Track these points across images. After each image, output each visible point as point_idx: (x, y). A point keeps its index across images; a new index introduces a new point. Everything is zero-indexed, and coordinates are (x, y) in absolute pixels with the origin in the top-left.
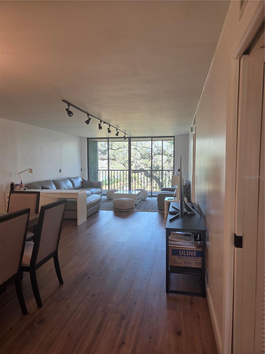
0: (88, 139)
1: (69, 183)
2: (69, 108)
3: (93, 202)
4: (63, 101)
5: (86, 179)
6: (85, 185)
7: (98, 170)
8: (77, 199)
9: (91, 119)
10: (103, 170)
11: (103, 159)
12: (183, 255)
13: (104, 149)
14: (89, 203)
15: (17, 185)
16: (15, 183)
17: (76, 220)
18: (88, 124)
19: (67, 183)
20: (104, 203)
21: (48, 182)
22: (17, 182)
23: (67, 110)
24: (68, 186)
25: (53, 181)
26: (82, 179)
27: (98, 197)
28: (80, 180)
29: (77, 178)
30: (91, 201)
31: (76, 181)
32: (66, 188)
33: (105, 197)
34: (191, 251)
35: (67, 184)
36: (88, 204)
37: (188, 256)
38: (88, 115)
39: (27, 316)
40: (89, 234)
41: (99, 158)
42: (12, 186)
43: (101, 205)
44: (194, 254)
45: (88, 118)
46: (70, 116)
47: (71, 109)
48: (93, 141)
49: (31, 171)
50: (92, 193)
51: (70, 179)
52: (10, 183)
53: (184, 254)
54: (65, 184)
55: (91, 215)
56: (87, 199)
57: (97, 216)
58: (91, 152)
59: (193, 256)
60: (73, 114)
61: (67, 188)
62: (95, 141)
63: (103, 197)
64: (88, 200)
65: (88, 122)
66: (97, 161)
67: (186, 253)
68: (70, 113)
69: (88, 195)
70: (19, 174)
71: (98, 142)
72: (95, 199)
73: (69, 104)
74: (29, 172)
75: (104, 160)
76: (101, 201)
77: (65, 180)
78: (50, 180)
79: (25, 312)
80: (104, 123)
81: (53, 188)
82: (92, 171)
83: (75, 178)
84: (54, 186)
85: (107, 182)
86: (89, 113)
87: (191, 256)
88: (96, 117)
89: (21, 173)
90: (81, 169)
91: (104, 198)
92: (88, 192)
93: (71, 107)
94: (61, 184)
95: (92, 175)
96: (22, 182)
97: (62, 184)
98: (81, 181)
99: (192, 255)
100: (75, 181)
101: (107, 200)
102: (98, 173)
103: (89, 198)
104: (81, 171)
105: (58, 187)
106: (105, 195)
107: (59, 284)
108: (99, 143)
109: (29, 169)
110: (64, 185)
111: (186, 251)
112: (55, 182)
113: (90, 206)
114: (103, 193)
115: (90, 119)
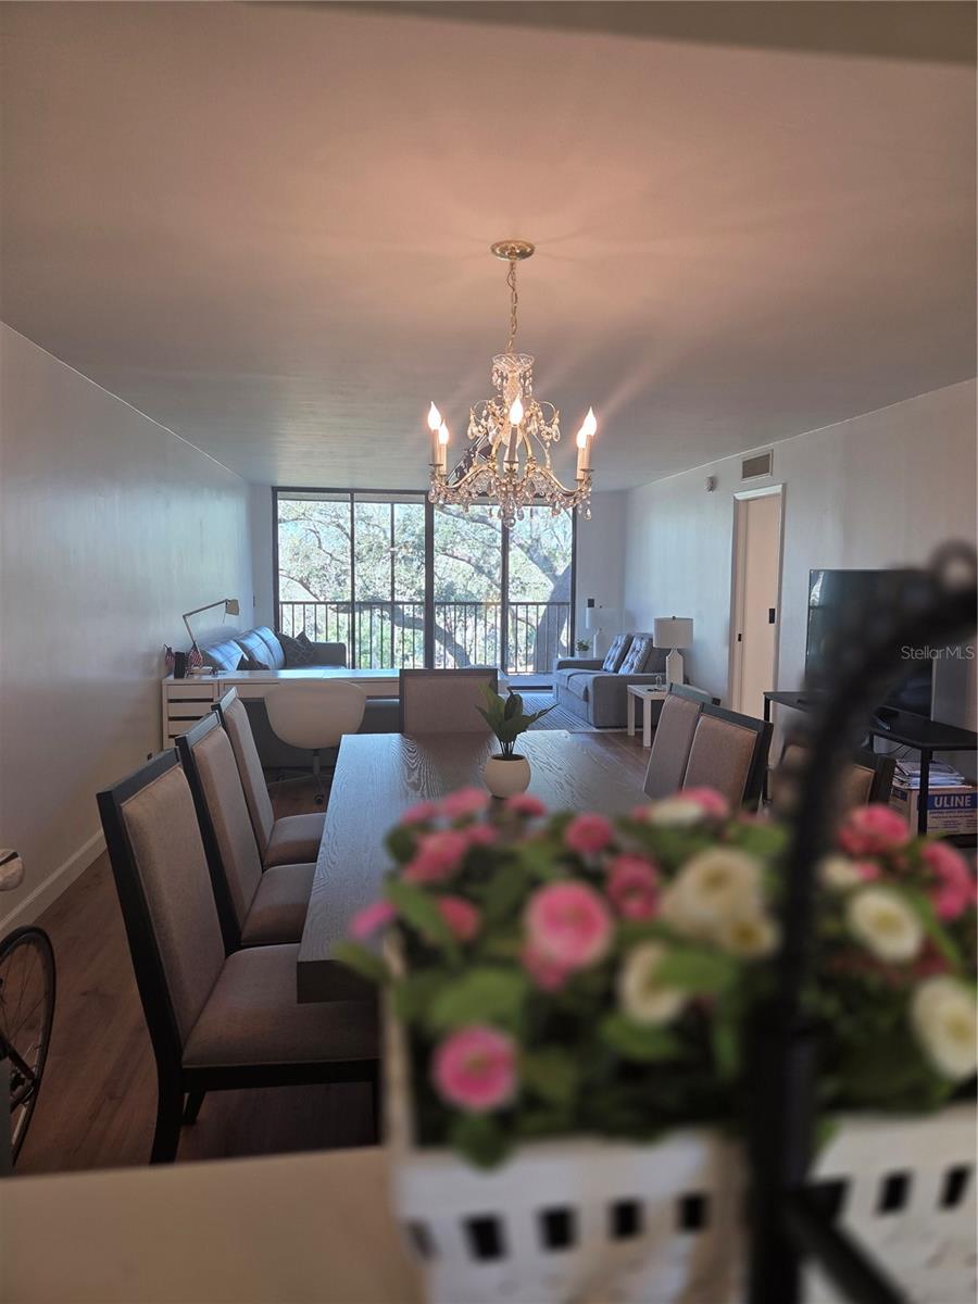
0: (275, 490)
12: (943, 808)
28: (274, 637)
34: (959, 795)
37: (954, 807)
42: (181, 660)
44: (967, 801)
49: (232, 607)
51: (258, 635)
53: (946, 805)
59: (965, 807)
67: (949, 802)
70: (184, 617)
74: (228, 611)
87: (959, 807)
89: (191, 614)
96: (198, 648)
99: (962, 804)
109: (226, 600)
111: (949, 796)
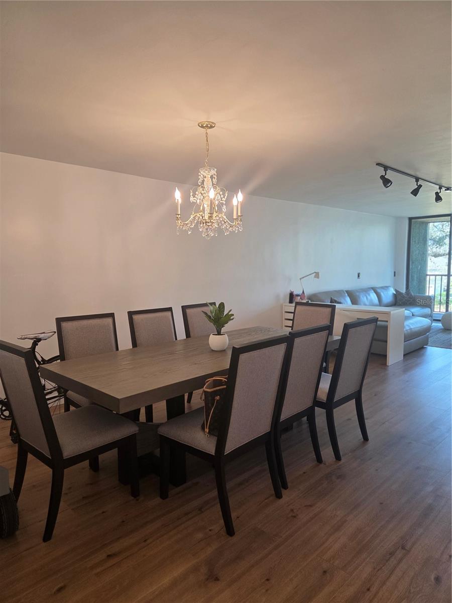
0: (410, 219)
1: (373, 296)
2: (386, 174)
3: (416, 329)
4: (378, 164)
5: (403, 291)
6: (400, 301)
7: (427, 275)
8: (387, 321)
9: (422, 186)
10: (436, 275)
11: (436, 255)
13: (441, 236)
14: (409, 331)
15: (298, 295)
16: (295, 293)
17: (385, 356)
18: (415, 195)
19: (369, 295)
20: (436, 334)
21: (340, 293)
22: (297, 291)
23: (382, 177)
24: (371, 300)
25: (347, 292)
26: (396, 291)
27: (426, 322)
28: (392, 291)
29: (386, 288)
30: (412, 327)
31: (384, 294)
32: (367, 303)
33: (440, 325)
35: (368, 297)
36: (406, 332)
38: (417, 180)
39: (322, 465)
40: (407, 381)
41: (429, 252)
42: (292, 297)
43: (431, 337)
45: (417, 185)
46: (387, 187)
47: (390, 175)
48: (420, 222)
49: (317, 275)
50: (413, 315)
51: (375, 290)
52: (288, 292)
54: (365, 298)
55: (412, 352)
56: (405, 324)
57: (423, 355)
58: (415, 242)
60: (391, 183)
61: (369, 305)
62: (423, 223)
63: (435, 324)
64: (408, 326)
65: (415, 192)
66: (426, 259)
68: (386, 182)
69: (407, 318)
70: (300, 279)
71: (429, 223)
72: (420, 326)
73: (386, 168)
74: (315, 277)
75: (438, 256)
76: (431, 332)
77: (366, 290)
78: (343, 291)
79: (319, 459)
80: (446, 190)
81: (347, 302)
82: (415, 276)
83: (382, 288)
84: (348, 299)
85: (444, 298)
86: (420, 175)
88: (432, 181)
89: (303, 278)
90: (395, 272)
91: (437, 326)
92: (407, 312)
93: (389, 172)
94: (359, 297)
95: (414, 283)
96: (305, 292)
97: (361, 297)
98: (394, 294)
100: (382, 294)
101: (442, 329)
102: (425, 279)
103: (407, 323)
104: (395, 275)
105: (354, 301)
106: (439, 320)
107: (363, 440)
108: (431, 225)
109: (315, 272)
110: (363, 299)
112: (350, 294)
113: (410, 336)
114: (435, 317)
115: (420, 186)
